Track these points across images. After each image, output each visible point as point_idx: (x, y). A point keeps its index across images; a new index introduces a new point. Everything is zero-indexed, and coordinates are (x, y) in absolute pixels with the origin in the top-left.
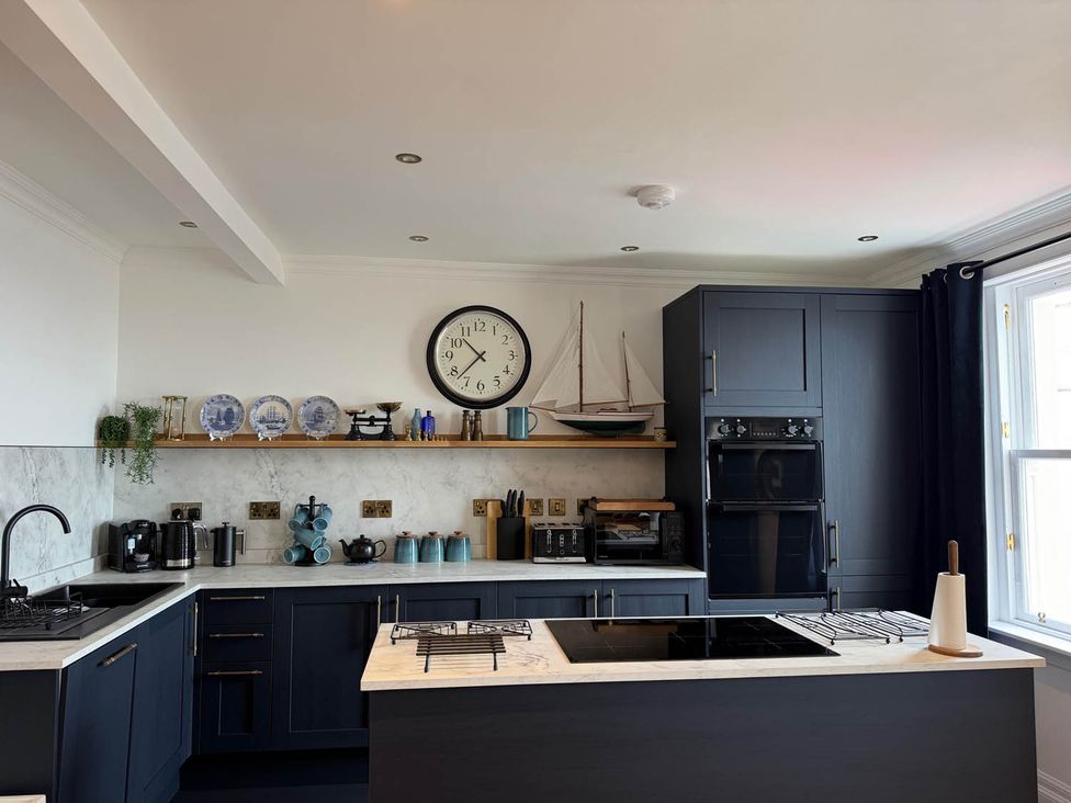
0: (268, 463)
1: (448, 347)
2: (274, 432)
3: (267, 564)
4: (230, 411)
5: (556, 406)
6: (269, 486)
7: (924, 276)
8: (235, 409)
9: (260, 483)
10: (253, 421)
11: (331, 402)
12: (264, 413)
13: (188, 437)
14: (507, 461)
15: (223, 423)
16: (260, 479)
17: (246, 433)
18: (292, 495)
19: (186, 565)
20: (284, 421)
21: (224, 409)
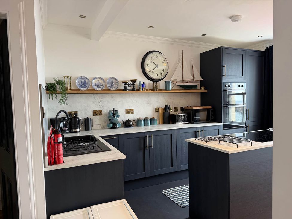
0: (98, 98)
1: (148, 63)
2: (100, 88)
3: (100, 129)
4: (85, 82)
5: (177, 81)
6: (99, 105)
7: (267, 47)
8: (87, 81)
9: (96, 105)
10: (93, 85)
11: (116, 79)
12: (96, 83)
13: (72, 90)
14: (163, 97)
15: (83, 85)
16: (96, 103)
17: (91, 89)
18: (105, 108)
19: (79, 131)
20: (102, 85)
21: (83, 81)
